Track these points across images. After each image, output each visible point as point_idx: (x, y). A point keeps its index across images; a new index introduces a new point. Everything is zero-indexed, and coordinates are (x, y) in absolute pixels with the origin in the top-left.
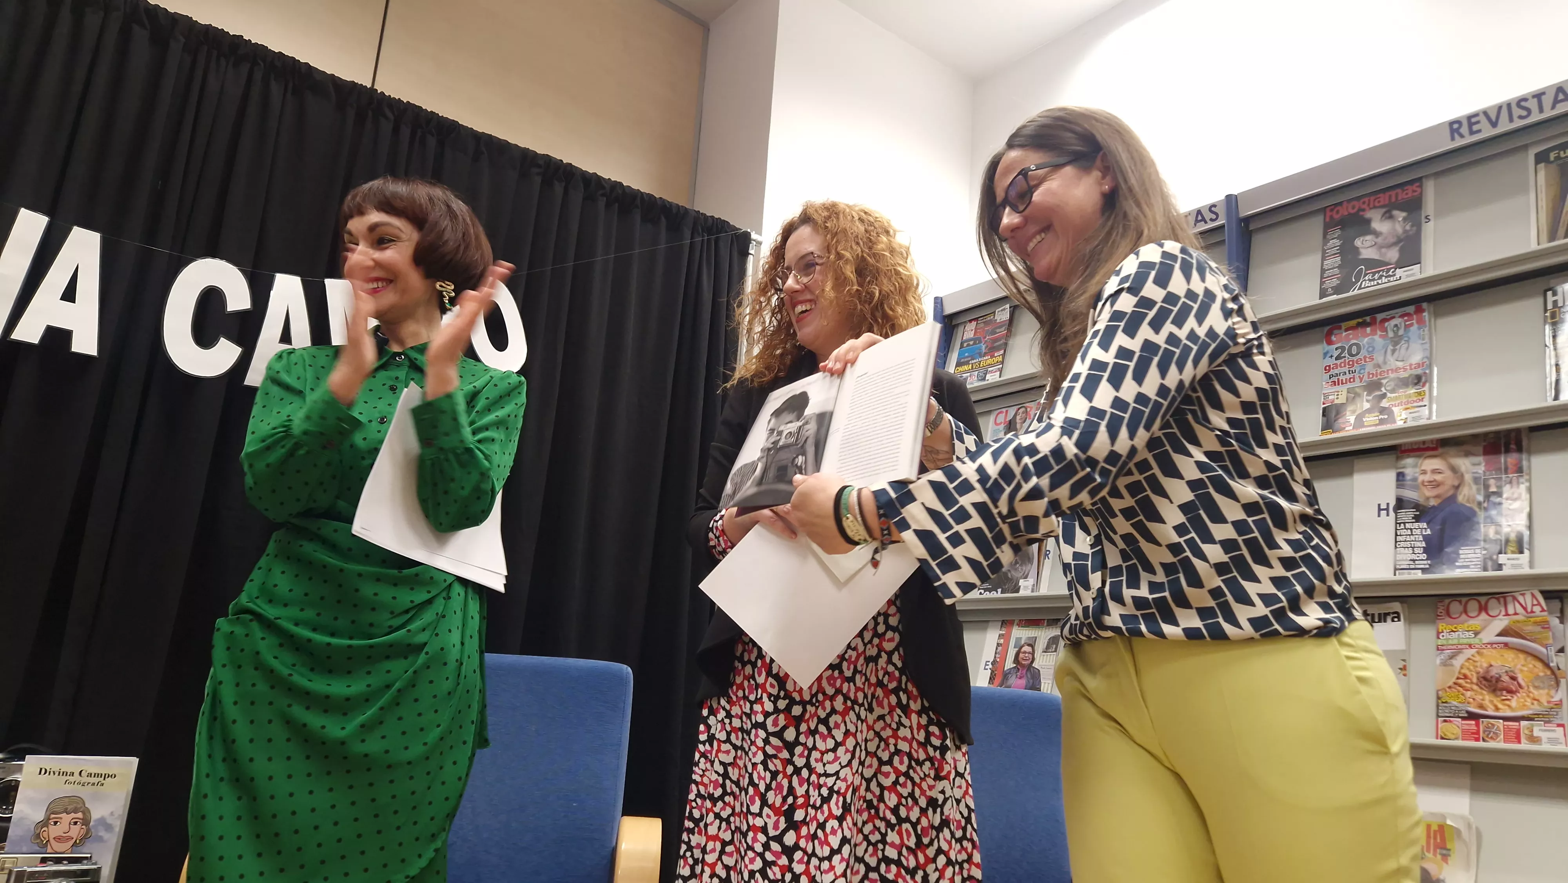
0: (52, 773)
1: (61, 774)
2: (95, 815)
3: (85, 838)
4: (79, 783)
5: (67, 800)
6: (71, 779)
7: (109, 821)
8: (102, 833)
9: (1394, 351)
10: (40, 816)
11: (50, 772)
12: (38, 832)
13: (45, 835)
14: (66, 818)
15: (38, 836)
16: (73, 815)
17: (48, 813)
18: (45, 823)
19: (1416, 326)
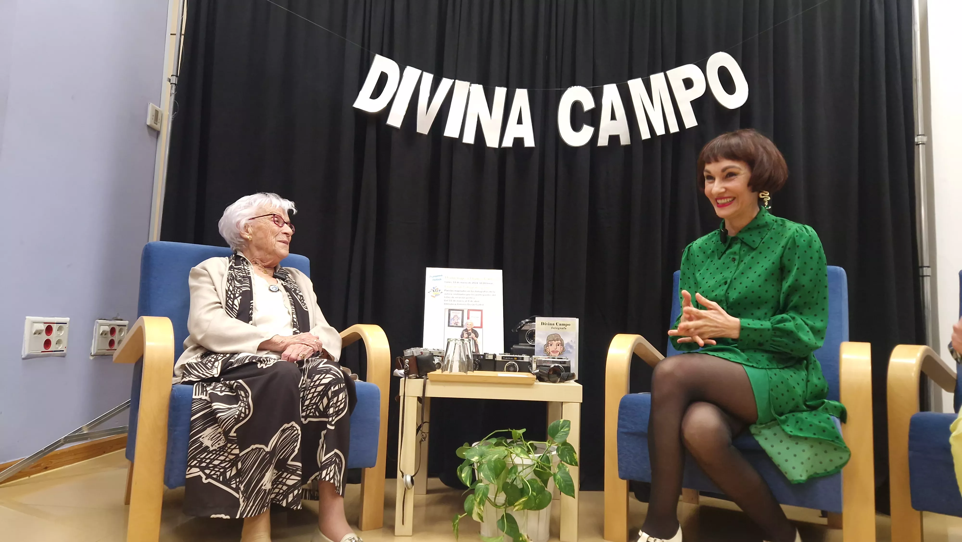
0: (546, 324)
1: (550, 324)
2: (565, 342)
3: (563, 351)
4: (557, 328)
5: (553, 335)
6: (554, 326)
7: (571, 344)
8: (569, 349)
10: (545, 342)
11: (545, 324)
12: (545, 349)
13: (548, 350)
14: (555, 343)
15: (546, 350)
16: (557, 342)
17: (548, 341)
18: (547, 345)
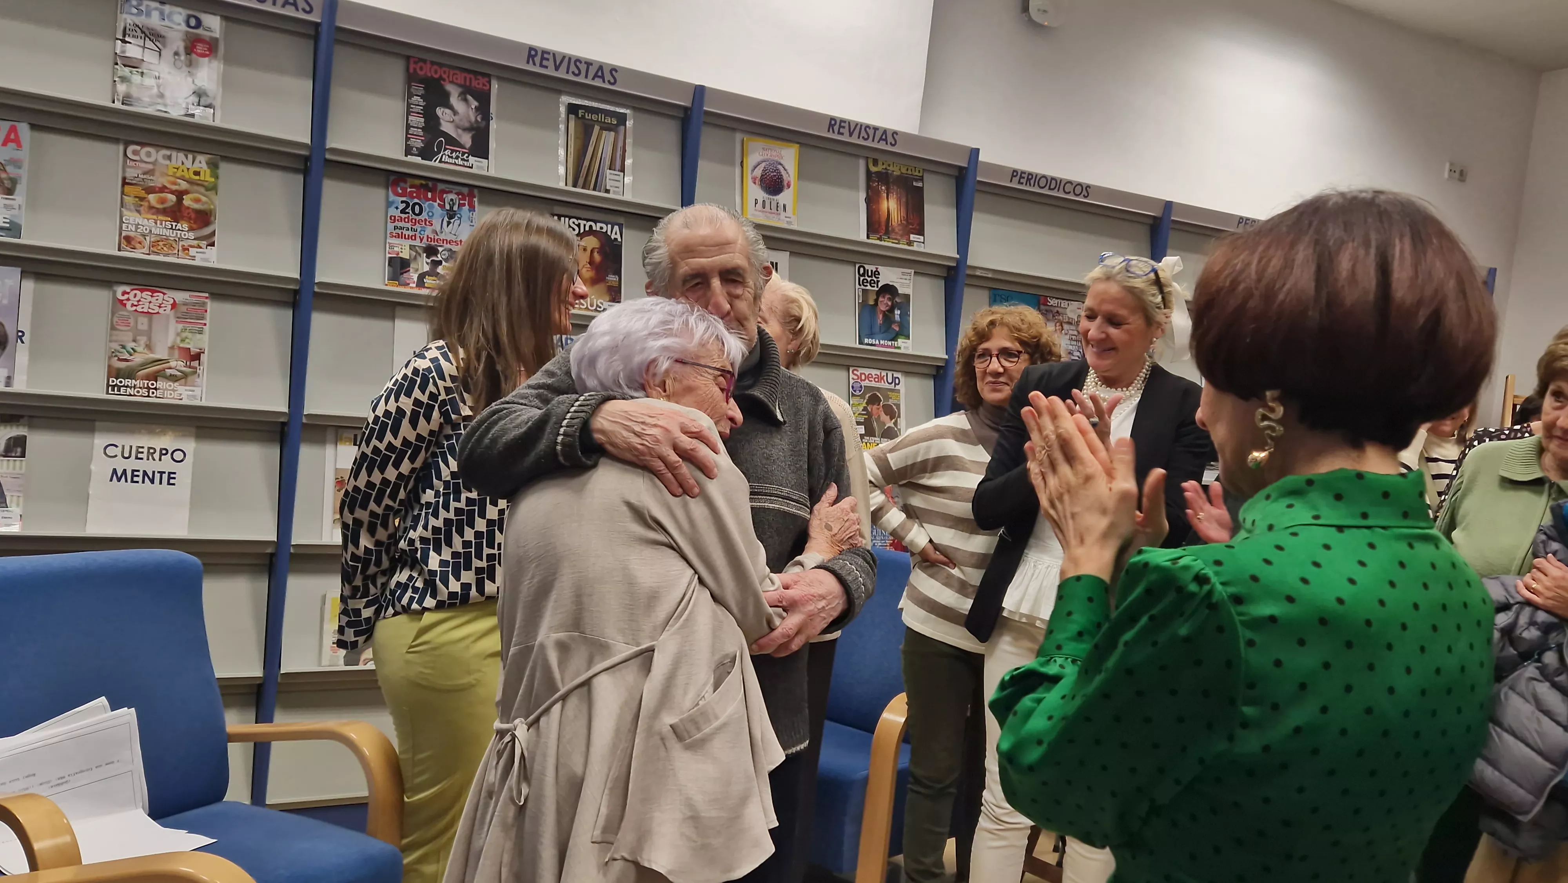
9: (449, 223)
19: (467, 207)
